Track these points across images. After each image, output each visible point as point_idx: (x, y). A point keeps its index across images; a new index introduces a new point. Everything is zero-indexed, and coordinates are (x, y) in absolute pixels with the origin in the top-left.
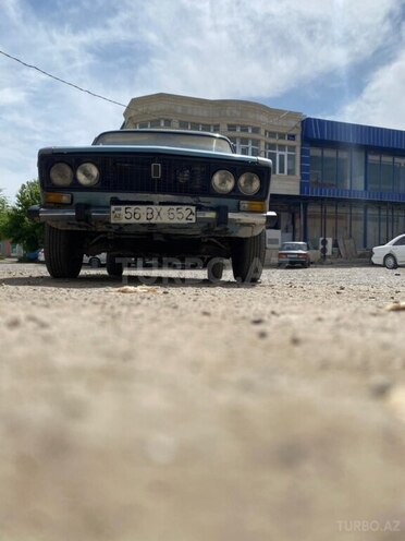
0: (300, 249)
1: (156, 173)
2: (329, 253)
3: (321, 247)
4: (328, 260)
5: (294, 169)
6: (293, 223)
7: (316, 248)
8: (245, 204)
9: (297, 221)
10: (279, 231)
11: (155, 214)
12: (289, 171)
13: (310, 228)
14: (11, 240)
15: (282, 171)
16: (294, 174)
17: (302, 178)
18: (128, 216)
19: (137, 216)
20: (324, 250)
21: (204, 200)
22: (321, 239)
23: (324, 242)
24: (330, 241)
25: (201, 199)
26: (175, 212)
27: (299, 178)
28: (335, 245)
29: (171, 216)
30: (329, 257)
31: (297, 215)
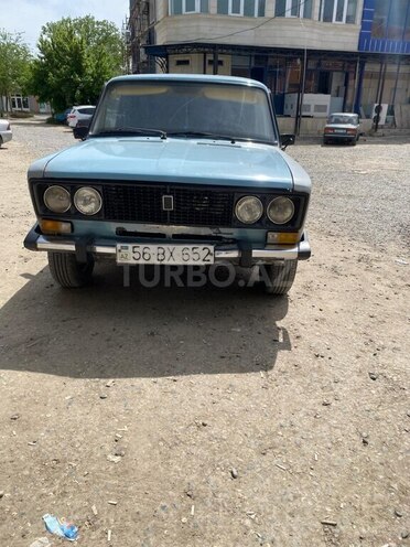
0: (349, 122)
1: (168, 205)
2: (382, 122)
3: (374, 114)
4: (380, 131)
5: (354, 16)
6: (346, 84)
7: (368, 117)
8: (273, 236)
9: (351, 82)
10: (329, 96)
11: (167, 254)
12: (348, 17)
13: (364, 91)
14: (37, 97)
15: (339, 18)
16: (354, 23)
17: (362, 29)
18: (137, 256)
19: (147, 257)
20: (377, 119)
21: (226, 232)
22: (376, 105)
23: (379, 109)
24: (385, 107)
25: (222, 230)
26: (190, 252)
27: (360, 27)
28: (391, 112)
29: (186, 257)
30: (382, 127)
31: (351, 75)
